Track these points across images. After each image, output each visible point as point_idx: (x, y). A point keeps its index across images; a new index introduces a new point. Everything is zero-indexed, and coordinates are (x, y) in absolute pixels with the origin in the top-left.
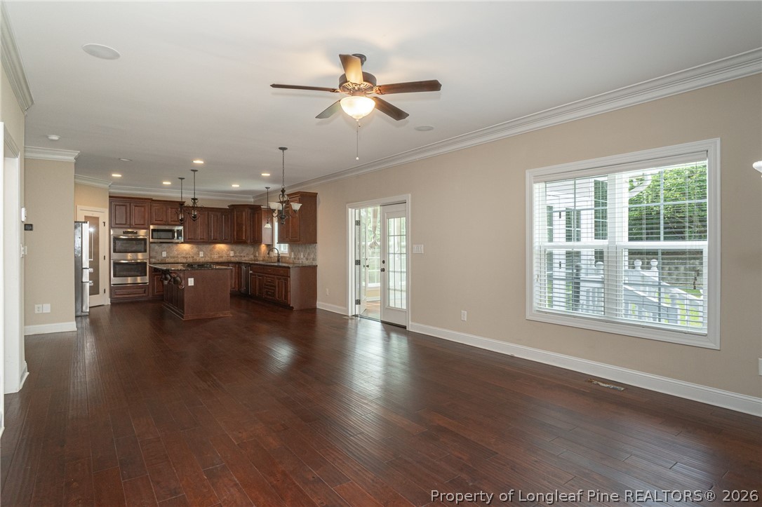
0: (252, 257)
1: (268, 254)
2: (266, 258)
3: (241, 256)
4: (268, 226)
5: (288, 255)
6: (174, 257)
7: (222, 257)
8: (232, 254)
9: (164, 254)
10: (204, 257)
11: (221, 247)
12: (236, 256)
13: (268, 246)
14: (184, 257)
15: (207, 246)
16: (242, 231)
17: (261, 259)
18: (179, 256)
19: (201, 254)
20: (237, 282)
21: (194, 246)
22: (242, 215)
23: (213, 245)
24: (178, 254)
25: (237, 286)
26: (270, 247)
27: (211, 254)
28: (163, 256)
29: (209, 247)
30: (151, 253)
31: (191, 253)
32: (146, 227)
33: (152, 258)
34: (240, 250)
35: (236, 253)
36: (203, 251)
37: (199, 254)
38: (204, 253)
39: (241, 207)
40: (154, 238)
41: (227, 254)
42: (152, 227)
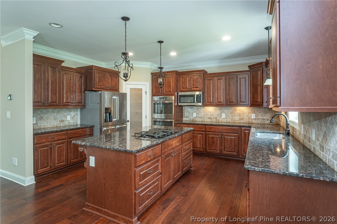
3: (264, 119)
6: (201, 118)
7: (243, 119)
8: (253, 116)
9: (195, 115)
10: (226, 118)
11: (242, 110)
12: (258, 119)
14: (209, 118)
15: (229, 108)
16: (257, 92)
18: (206, 117)
19: (224, 116)
21: (217, 108)
22: (257, 74)
23: (235, 108)
24: (205, 115)
27: (232, 116)
28: (194, 116)
29: (230, 109)
30: (186, 114)
31: (214, 115)
32: (173, 94)
33: (186, 117)
34: (262, 113)
35: (258, 116)
36: (225, 113)
37: (221, 116)
38: (226, 115)
39: (256, 67)
40: (181, 102)
41: (248, 116)
42: (180, 94)
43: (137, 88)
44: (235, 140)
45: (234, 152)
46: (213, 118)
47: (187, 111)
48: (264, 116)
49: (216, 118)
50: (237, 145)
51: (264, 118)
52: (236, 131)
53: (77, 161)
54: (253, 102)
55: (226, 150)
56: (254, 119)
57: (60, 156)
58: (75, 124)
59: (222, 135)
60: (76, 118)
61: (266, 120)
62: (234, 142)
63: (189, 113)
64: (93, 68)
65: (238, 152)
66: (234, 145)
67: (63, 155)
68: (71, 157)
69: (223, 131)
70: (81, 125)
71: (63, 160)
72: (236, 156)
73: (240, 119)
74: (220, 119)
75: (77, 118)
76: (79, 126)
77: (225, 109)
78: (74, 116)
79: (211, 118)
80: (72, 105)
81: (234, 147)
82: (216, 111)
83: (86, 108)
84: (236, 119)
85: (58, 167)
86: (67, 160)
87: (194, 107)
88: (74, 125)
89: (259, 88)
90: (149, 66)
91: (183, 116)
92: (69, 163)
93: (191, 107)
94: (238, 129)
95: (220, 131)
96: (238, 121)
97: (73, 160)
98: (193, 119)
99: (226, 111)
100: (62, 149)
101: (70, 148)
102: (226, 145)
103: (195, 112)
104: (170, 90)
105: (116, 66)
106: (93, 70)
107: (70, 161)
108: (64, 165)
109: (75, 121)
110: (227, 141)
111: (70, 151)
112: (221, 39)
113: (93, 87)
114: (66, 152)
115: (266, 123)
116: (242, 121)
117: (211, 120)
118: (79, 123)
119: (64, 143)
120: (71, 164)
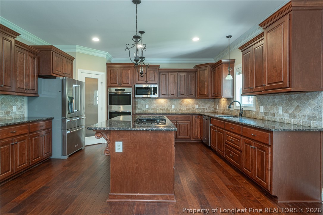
0: (213, 109)
1: (229, 107)
2: (226, 111)
3: (204, 109)
4: (230, 77)
5: (254, 109)
6: (154, 109)
7: (189, 109)
8: (197, 107)
9: (147, 106)
10: (175, 109)
11: (188, 101)
12: (200, 109)
13: (228, 99)
14: (160, 109)
16: (204, 87)
17: (221, 112)
18: (157, 108)
19: (173, 107)
20: (199, 131)
21: (168, 100)
23: (182, 100)
24: (156, 107)
25: (199, 134)
26: (231, 101)
27: (180, 107)
28: (146, 108)
29: (179, 101)
30: (139, 106)
31: (166, 106)
32: (131, 86)
33: (139, 109)
34: (203, 104)
35: (200, 107)
36: (175, 104)
37: (172, 107)
38: (175, 106)
39: (204, 66)
40: (137, 94)
41: (193, 106)
42: (137, 86)
43: (93, 77)
44: (188, 126)
45: (187, 136)
46: (164, 109)
47: (140, 103)
48: (204, 106)
49: (167, 109)
50: (189, 130)
51: (204, 107)
52: (188, 118)
53: (38, 160)
54: (200, 94)
55: (181, 135)
56: (197, 109)
57: (22, 155)
58: (22, 117)
59: (177, 122)
60: (22, 109)
61: (206, 109)
62: (187, 128)
63: (142, 105)
64: (52, 49)
65: (190, 136)
66: (187, 131)
67: (25, 154)
68: (32, 156)
69: (178, 119)
70: (29, 117)
71: (25, 161)
72: (188, 139)
73: (187, 109)
74: (171, 110)
75: (24, 109)
76: (26, 120)
77: (174, 101)
78: (21, 107)
79: (162, 109)
80: (26, 92)
81: (187, 132)
82: (166, 103)
83: (39, 97)
84: (184, 110)
85: (20, 169)
86: (28, 160)
87: (147, 99)
88: (20, 118)
89: (206, 83)
90: (105, 56)
91: (135, 108)
92: (30, 164)
93: (144, 99)
94: (190, 117)
95: (175, 119)
96: (185, 110)
97: (34, 159)
98: (145, 111)
99: (176, 102)
100: (24, 146)
101: (32, 145)
102: (180, 131)
103: (147, 104)
104: (128, 81)
105: (128, 48)
106: (52, 52)
107: (32, 161)
108: (26, 166)
109: (22, 114)
110: (182, 127)
111: (31, 148)
112: (192, 40)
113: (52, 72)
114: (27, 150)
115: (205, 111)
116: (188, 111)
117: (163, 111)
118: (26, 115)
119: (25, 139)
120: (32, 164)
